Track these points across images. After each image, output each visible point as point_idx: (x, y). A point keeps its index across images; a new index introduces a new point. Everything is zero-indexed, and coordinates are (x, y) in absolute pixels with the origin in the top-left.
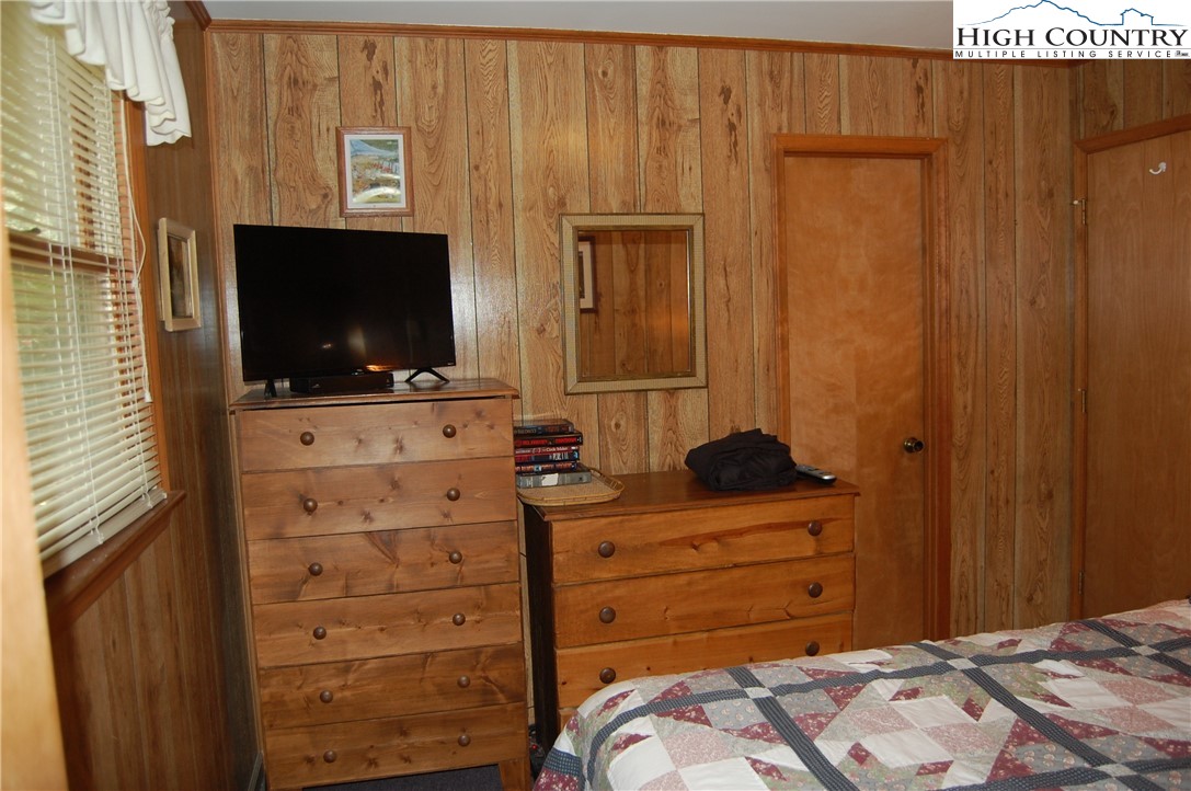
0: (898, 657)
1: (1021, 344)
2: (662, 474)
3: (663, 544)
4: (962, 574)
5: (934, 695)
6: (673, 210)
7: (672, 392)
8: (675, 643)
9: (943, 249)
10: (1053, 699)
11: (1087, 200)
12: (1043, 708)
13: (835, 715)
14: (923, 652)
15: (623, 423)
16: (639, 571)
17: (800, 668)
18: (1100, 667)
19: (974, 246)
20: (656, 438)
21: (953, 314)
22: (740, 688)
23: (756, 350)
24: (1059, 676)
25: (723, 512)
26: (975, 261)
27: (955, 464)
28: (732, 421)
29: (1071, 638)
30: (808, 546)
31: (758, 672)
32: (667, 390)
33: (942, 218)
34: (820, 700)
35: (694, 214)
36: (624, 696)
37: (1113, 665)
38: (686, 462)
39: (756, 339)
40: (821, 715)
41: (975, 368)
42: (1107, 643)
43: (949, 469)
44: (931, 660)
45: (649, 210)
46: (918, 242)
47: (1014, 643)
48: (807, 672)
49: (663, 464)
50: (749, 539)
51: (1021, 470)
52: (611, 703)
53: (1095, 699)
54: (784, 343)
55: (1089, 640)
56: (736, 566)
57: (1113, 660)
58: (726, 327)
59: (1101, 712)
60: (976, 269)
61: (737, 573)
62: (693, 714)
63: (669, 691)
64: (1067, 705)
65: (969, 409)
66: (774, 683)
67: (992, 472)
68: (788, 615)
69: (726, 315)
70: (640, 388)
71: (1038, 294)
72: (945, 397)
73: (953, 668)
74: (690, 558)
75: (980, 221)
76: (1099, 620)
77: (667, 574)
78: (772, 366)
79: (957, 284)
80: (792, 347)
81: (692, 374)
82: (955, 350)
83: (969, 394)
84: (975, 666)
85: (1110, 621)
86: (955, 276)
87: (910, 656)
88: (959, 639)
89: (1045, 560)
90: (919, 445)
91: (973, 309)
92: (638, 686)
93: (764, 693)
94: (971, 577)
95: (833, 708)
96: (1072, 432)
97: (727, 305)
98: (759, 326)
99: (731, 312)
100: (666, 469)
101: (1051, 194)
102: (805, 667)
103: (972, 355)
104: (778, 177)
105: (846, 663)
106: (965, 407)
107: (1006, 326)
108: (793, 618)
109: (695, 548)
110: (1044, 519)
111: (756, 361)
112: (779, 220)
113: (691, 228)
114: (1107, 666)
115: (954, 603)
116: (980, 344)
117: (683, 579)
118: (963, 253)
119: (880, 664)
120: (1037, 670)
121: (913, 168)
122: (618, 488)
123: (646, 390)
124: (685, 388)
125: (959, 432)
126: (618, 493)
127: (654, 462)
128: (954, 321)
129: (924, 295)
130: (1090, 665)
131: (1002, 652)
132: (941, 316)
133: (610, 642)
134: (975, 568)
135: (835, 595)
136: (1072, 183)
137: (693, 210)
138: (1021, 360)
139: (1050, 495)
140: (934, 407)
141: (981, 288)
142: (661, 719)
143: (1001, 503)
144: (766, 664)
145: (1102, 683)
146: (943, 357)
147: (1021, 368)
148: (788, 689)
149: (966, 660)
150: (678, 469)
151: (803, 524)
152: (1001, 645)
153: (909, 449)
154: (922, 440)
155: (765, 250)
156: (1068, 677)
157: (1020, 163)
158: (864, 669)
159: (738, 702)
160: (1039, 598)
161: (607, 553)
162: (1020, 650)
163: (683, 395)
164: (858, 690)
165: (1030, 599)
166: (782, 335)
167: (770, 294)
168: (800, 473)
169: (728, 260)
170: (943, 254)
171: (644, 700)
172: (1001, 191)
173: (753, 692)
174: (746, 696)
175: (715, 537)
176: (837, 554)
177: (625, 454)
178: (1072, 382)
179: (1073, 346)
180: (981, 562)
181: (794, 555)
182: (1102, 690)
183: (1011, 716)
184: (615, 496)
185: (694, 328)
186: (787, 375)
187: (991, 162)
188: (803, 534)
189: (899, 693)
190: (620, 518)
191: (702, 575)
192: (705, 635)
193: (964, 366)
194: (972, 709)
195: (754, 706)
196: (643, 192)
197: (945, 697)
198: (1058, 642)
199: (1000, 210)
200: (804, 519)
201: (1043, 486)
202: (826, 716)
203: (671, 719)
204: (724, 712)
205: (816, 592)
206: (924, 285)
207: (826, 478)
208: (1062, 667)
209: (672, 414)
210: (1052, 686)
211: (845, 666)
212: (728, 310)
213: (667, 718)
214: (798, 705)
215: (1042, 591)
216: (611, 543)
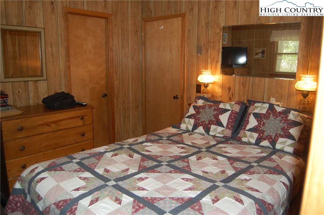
0: (110, 147)
1: (130, 69)
2: (34, 106)
3: (38, 125)
4: (118, 128)
5: (121, 154)
6: (34, 26)
7: (36, 81)
8: (44, 154)
9: (111, 43)
10: (148, 151)
11: (145, 34)
12: (147, 153)
13: (98, 163)
14: (116, 145)
15: (20, 91)
16: (31, 134)
17: (86, 153)
18: (156, 143)
19: (119, 43)
20: (31, 95)
21: (114, 61)
22: (71, 160)
23: (61, 69)
24: (148, 146)
25: (56, 115)
26: (119, 47)
27: (115, 100)
28: (55, 90)
29: (149, 138)
30: (80, 123)
31: (75, 156)
32: (34, 81)
33: (111, 35)
34: (93, 160)
35: (41, 28)
36: (36, 168)
37: (159, 142)
38: (42, 102)
39: (61, 66)
40: (95, 163)
41: (119, 75)
42: (157, 138)
43: (114, 101)
44: (119, 147)
45: (27, 25)
46: (104, 41)
47: (137, 140)
48: (88, 154)
49: (34, 103)
50: (64, 122)
51: (131, 100)
52: (33, 171)
53: (157, 150)
54: (69, 68)
55: (153, 138)
56: (60, 130)
57: (159, 141)
58: (52, 62)
59: (158, 152)
60: (119, 49)
61: (61, 132)
62: (59, 169)
63: (50, 164)
64: (151, 152)
65: (118, 86)
66: (80, 158)
67: (124, 101)
68: (76, 142)
69: (52, 59)
70: (26, 80)
71: (134, 56)
72: (112, 83)
73: (124, 148)
74: (47, 129)
75: (120, 36)
76: (154, 133)
77: (40, 134)
78: (66, 74)
79: (115, 53)
80: (72, 69)
81: (42, 76)
82: (114, 70)
83: (118, 82)
84: (129, 146)
85: (157, 133)
86: (114, 51)
87: (113, 146)
88: (124, 141)
89: (137, 122)
90: (106, 95)
91: (119, 60)
92: (40, 165)
93: (78, 161)
94: (120, 128)
95: (97, 161)
96: (142, 91)
97: (52, 56)
98: (62, 62)
99: (53, 58)
100: (35, 104)
101: (137, 31)
102: (87, 153)
103: (119, 71)
104: (66, 20)
105: (98, 150)
106: (117, 85)
107: (126, 64)
108: (77, 143)
109: (48, 126)
110: (136, 113)
111: (61, 72)
112: (67, 32)
113: (40, 32)
114: (158, 143)
115: (116, 135)
116: (120, 69)
117: (46, 135)
118: (116, 45)
119: (106, 149)
120: (143, 146)
121: (103, 21)
122: (22, 110)
123: (28, 81)
124: (40, 80)
125: (116, 92)
126: (22, 112)
127: (31, 102)
128: (114, 63)
129: (106, 55)
130: (154, 143)
131: (135, 143)
132: (111, 62)
133: (24, 156)
134: (121, 126)
135: (89, 135)
136: (142, 29)
137: (41, 27)
138: (130, 73)
139: (137, 107)
140: (109, 85)
141: (121, 54)
142: (50, 172)
143: (126, 109)
144: (76, 154)
145: (158, 146)
146: (112, 72)
147: (130, 75)
148: (84, 159)
149: (127, 145)
150: (39, 104)
151: (79, 117)
152: (134, 141)
153: (103, 96)
154: (106, 94)
155: (63, 41)
156: (150, 146)
157: (130, 23)
158: (103, 151)
159: (71, 164)
160: (136, 132)
161: (21, 129)
162: (138, 141)
163: (39, 82)
164: (102, 156)
165: (134, 132)
166: (69, 66)
167: (65, 53)
168: (77, 103)
169: (52, 43)
170: (111, 45)
171: (43, 168)
172: (125, 29)
173: (74, 161)
174: (73, 162)
175: (54, 122)
176: (88, 124)
177: (22, 100)
178: (142, 79)
179: (142, 70)
180: (122, 124)
181: (77, 126)
182: (158, 148)
183: (140, 156)
184: (22, 113)
185: (42, 62)
186: (70, 76)
187: (123, 22)
188: (79, 120)
189: (112, 155)
190: (24, 119)
191: (51, 133)
192: (53, 150)
193: (117, 74)
194: (131, 156)
195: (76, 164)
196: (24, 19)
197: (124, 154)
198: (146, 139)
199: (125, 35)
200: (79, 115)
201: (136, 104)
202: (96, 163)
203: (53, 171)
204: (68, 167)
205: (83, 135)
206: (106, 52)
207: (84, 104)
208: (149, 144)
209: (36, 88)
210: (147, 148)
211: (97, 151)
212: (52, 58)
213: (52, 171)
214: (88, 162)
215: (136, 130)
216: (22, 127)
